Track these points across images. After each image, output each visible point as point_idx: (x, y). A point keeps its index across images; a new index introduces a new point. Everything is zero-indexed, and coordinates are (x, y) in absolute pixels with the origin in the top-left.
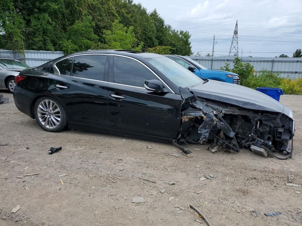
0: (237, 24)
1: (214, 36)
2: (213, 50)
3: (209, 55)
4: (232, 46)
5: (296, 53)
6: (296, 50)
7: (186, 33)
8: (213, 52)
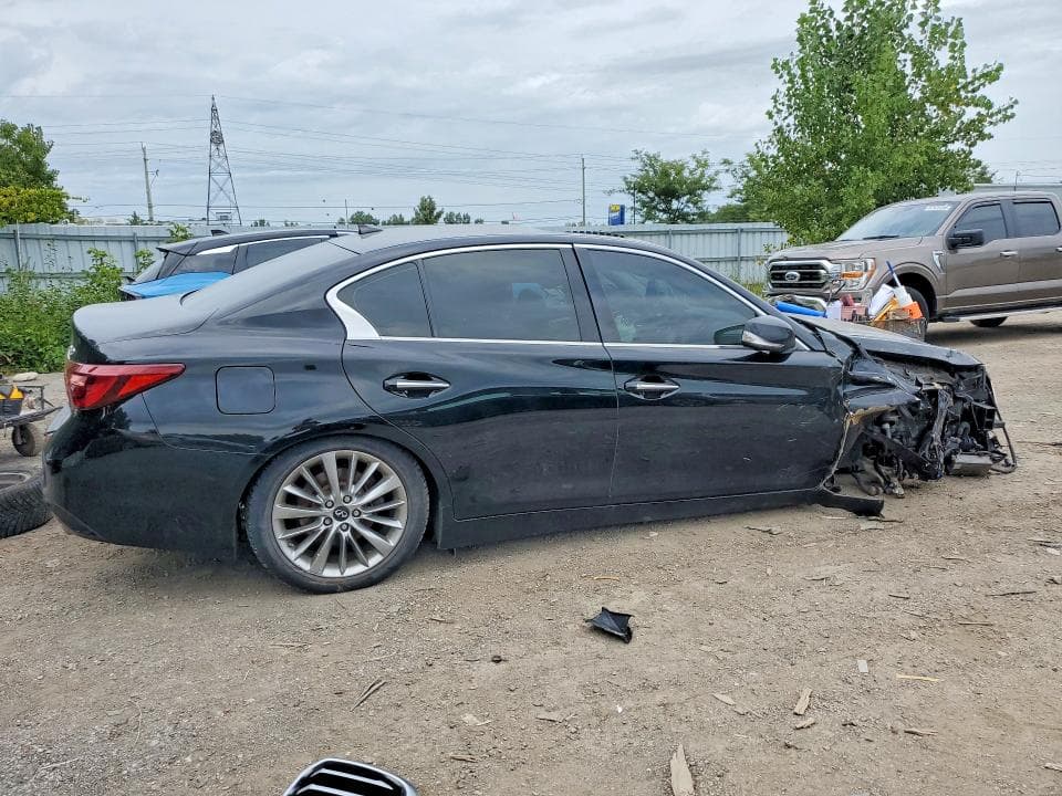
0: (214, 110)
1: (144, 149)
2: (149, 200)
3: (135, 221)
4: (213, 185)
5: (423, 208)
6: (418, 202)
7: (27, 130)
8: (150, 207)
